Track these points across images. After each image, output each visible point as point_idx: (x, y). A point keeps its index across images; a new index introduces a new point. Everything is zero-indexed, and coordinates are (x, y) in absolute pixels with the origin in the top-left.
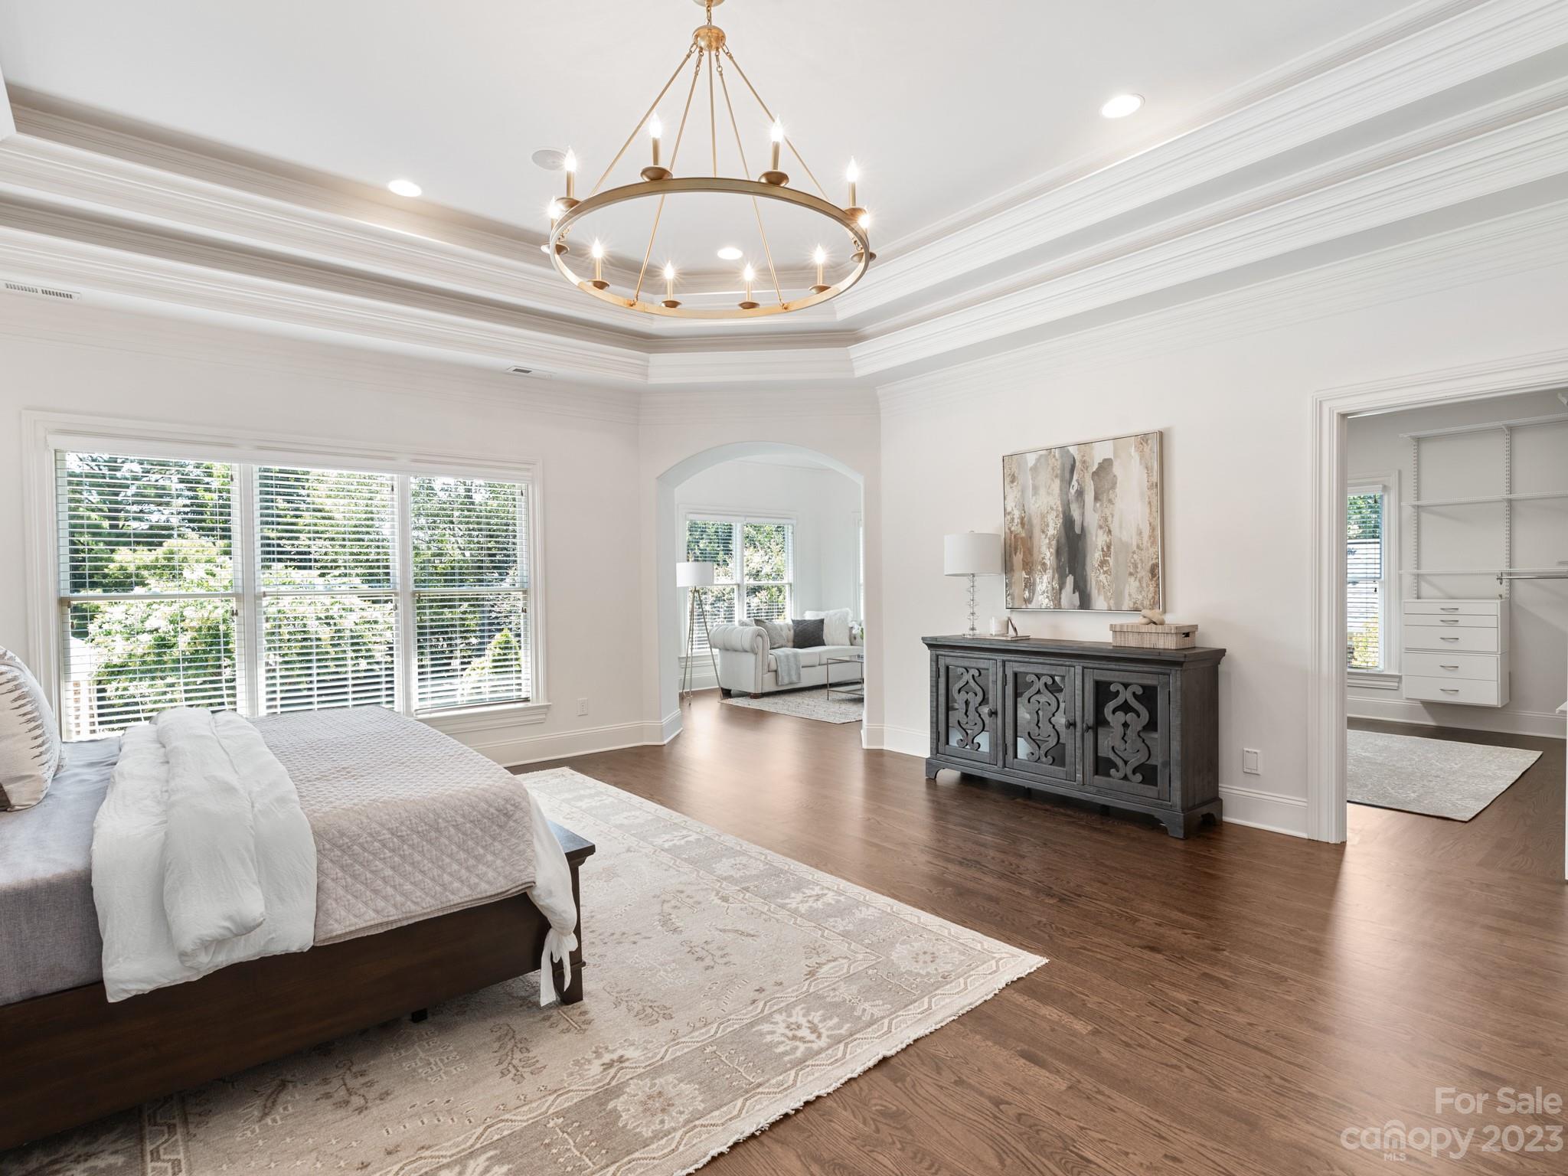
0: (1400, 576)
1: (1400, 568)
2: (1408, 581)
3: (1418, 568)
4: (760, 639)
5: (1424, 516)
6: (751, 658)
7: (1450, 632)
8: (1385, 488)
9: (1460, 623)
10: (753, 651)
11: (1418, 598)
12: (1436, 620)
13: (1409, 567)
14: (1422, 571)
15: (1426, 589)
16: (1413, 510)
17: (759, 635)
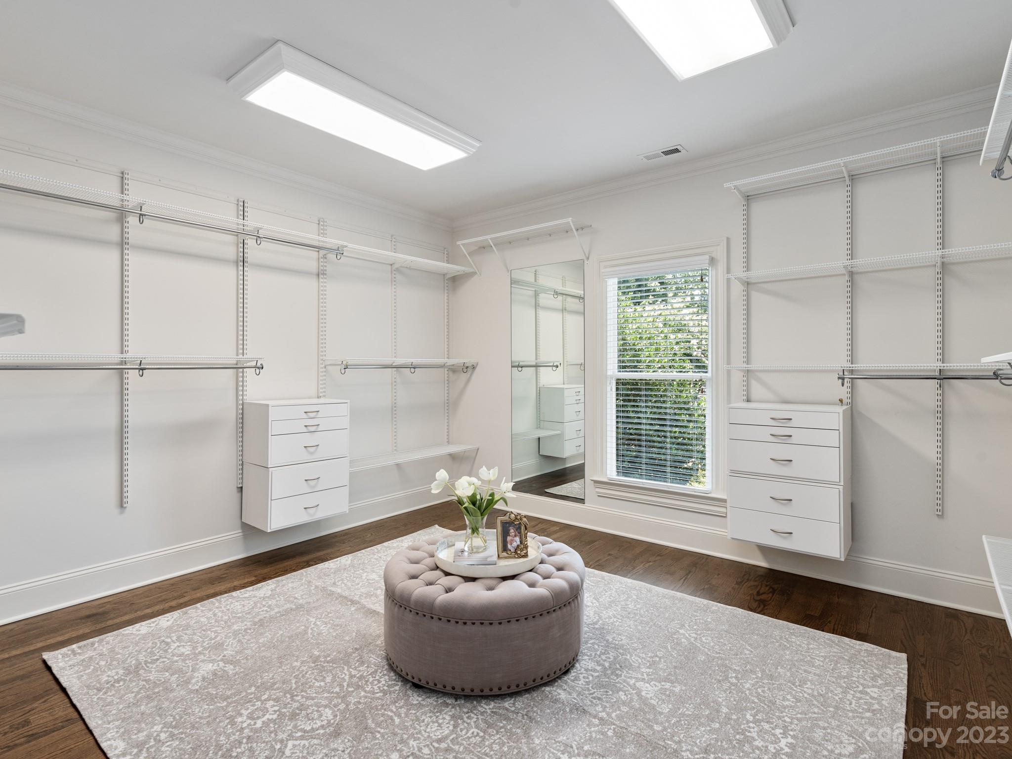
0: (729, 372)
1: (729, 363)
2: (737, 378)
3: (748, 362)
5: (755, 295)
7: (782, 451)
8: (712, 261)
9: (793, 440)
11: (748, 401)
12: (764, 434)
13: (738, 361)
14: (752, 367)
15: (757, 390)
16: (742, 288)
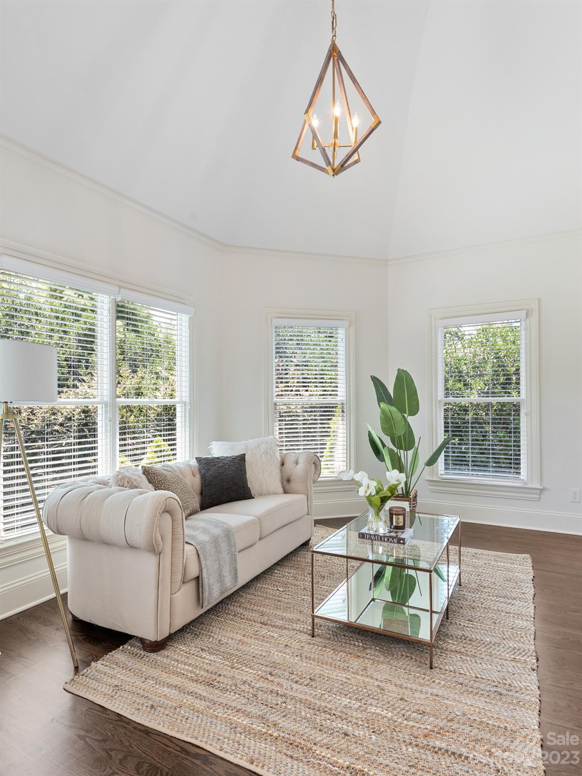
4: (167, 517)
6: (148, 563)
10: (154, 549)
17: (168, 511)
